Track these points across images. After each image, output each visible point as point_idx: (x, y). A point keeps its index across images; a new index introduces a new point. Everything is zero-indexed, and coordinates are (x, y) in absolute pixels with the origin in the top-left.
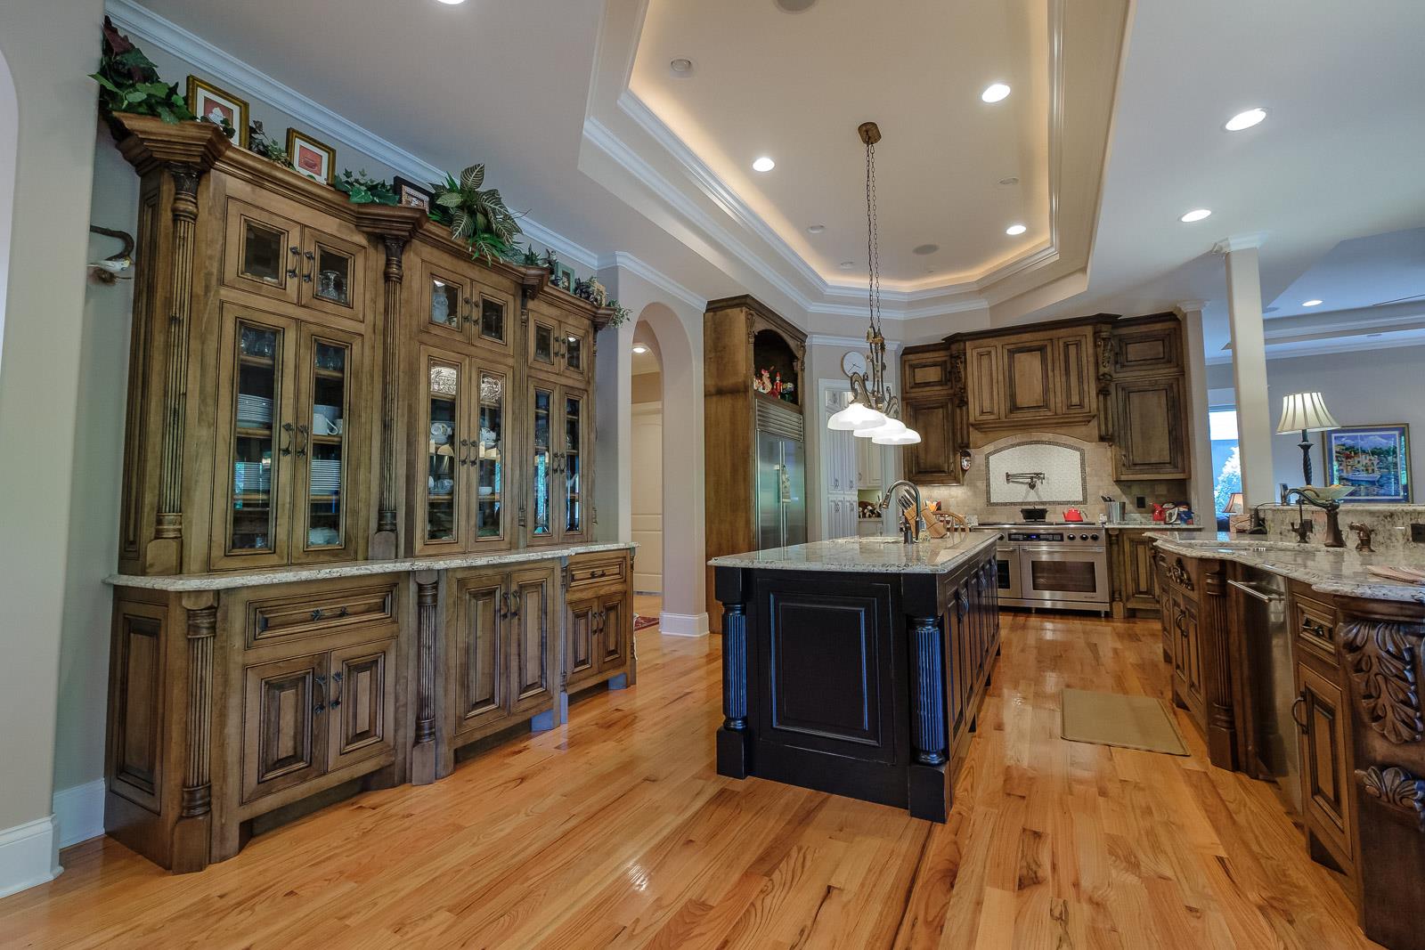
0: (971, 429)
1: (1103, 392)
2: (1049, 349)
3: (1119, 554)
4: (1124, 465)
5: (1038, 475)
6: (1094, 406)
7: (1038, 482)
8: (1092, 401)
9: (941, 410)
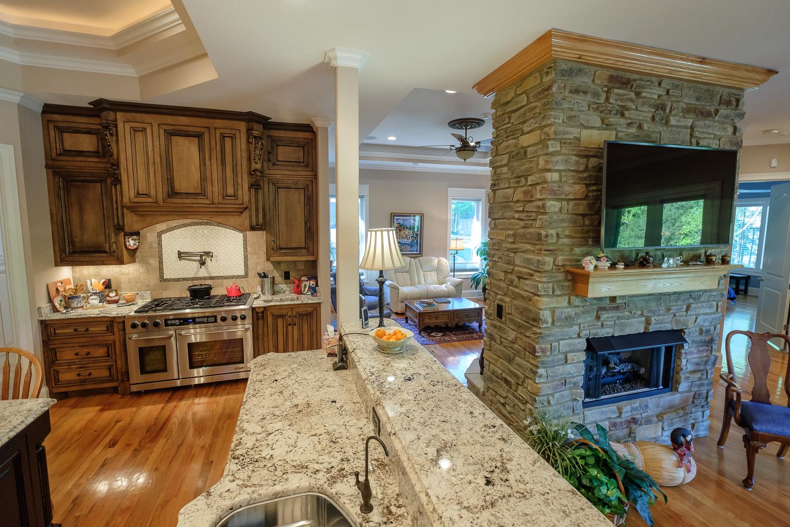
0: (125, 211)
1: (255, 186)
2: (206, 137)
3: (263, 327)
4: (273, 249)
5: (207, 254)
6: (246, 199)
7: (208, 260)
8: (245, 193)
9: (99, 184)
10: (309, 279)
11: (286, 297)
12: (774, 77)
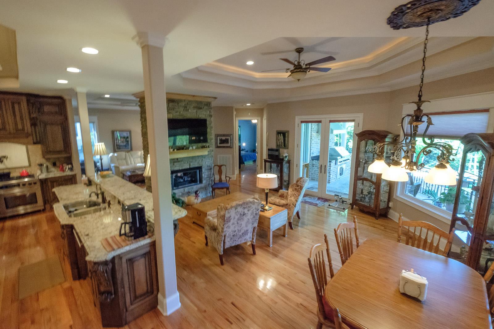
1: (34, 125)
3: (46, 187)
4: (46, 152)
5: (4, 157)
6: (30, 130)
7: (5, 160)
8: (28, 128)
10: (68, 164)
11: (55, 173)
12: (217, 99)
